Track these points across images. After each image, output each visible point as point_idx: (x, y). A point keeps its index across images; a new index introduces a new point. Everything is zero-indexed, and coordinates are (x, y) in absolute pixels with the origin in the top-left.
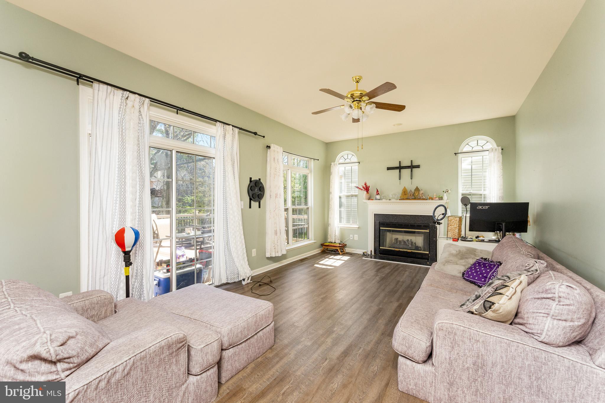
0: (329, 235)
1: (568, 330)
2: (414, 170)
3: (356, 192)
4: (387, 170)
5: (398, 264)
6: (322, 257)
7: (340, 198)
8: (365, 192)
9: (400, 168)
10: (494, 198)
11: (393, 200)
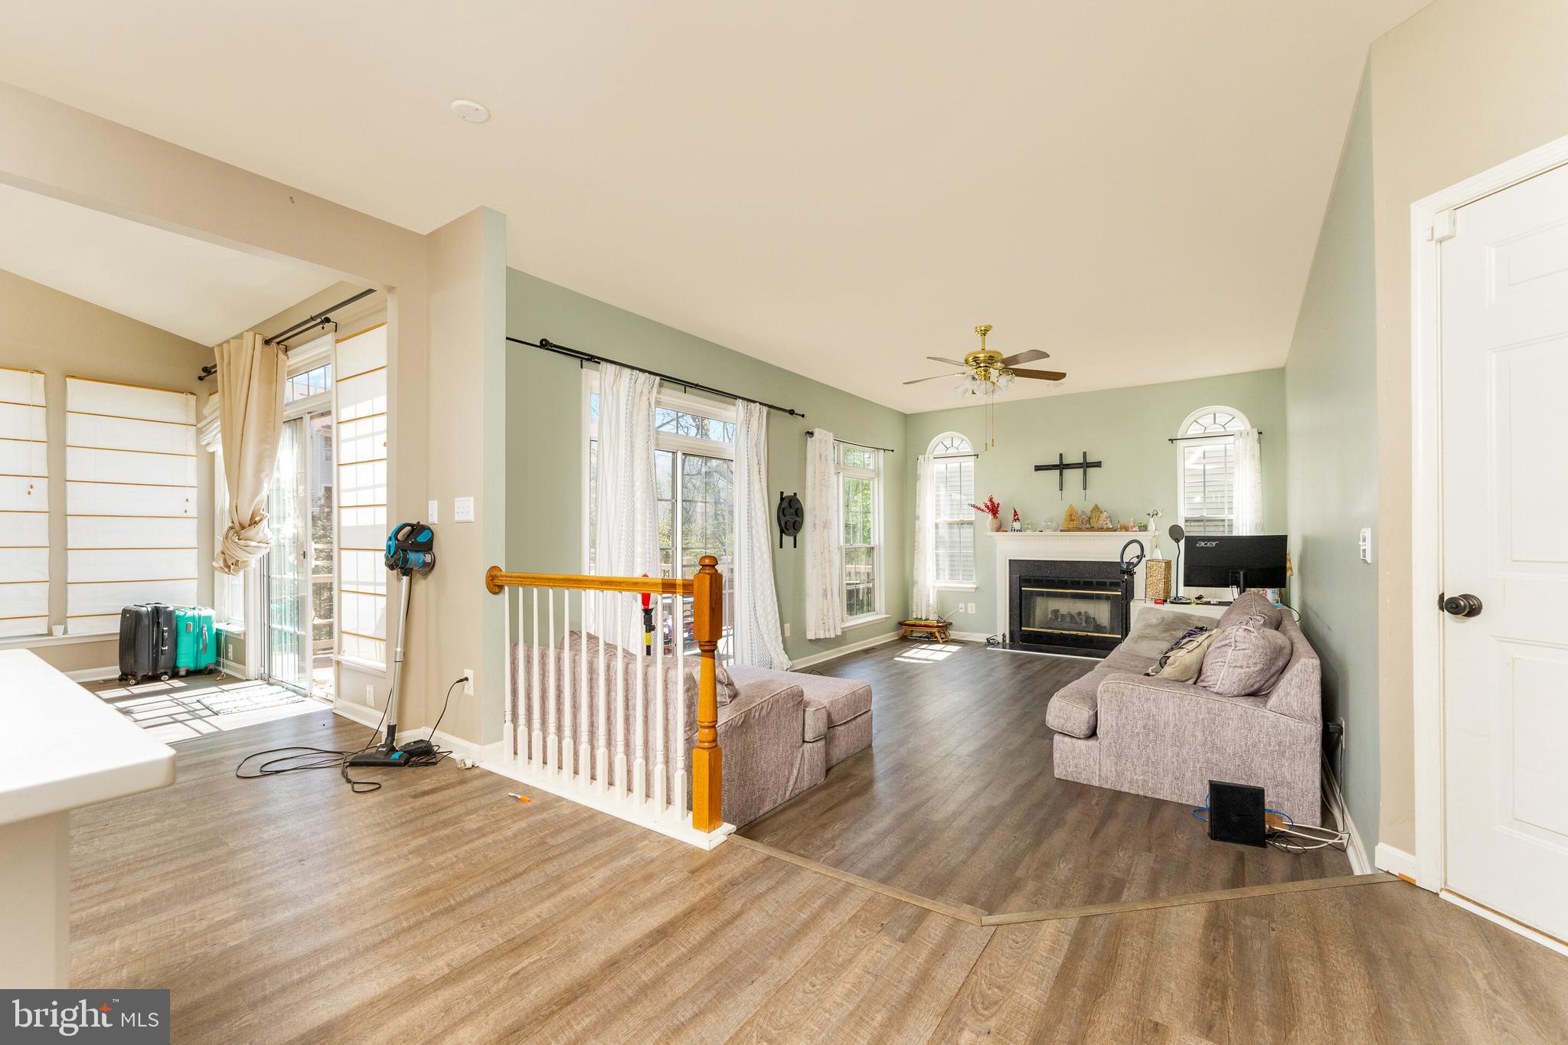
0: (914, 604)
1: (1243, 676)
2: (1090, 471)
3: (971, 515)
4: (1035, 470)
5: (1058, 659)
6: (905, 647)
7: (937, 526)
8: (990, 516)
9: (1062, 467)
10: (1245, 528)
11: (1047, 532)
